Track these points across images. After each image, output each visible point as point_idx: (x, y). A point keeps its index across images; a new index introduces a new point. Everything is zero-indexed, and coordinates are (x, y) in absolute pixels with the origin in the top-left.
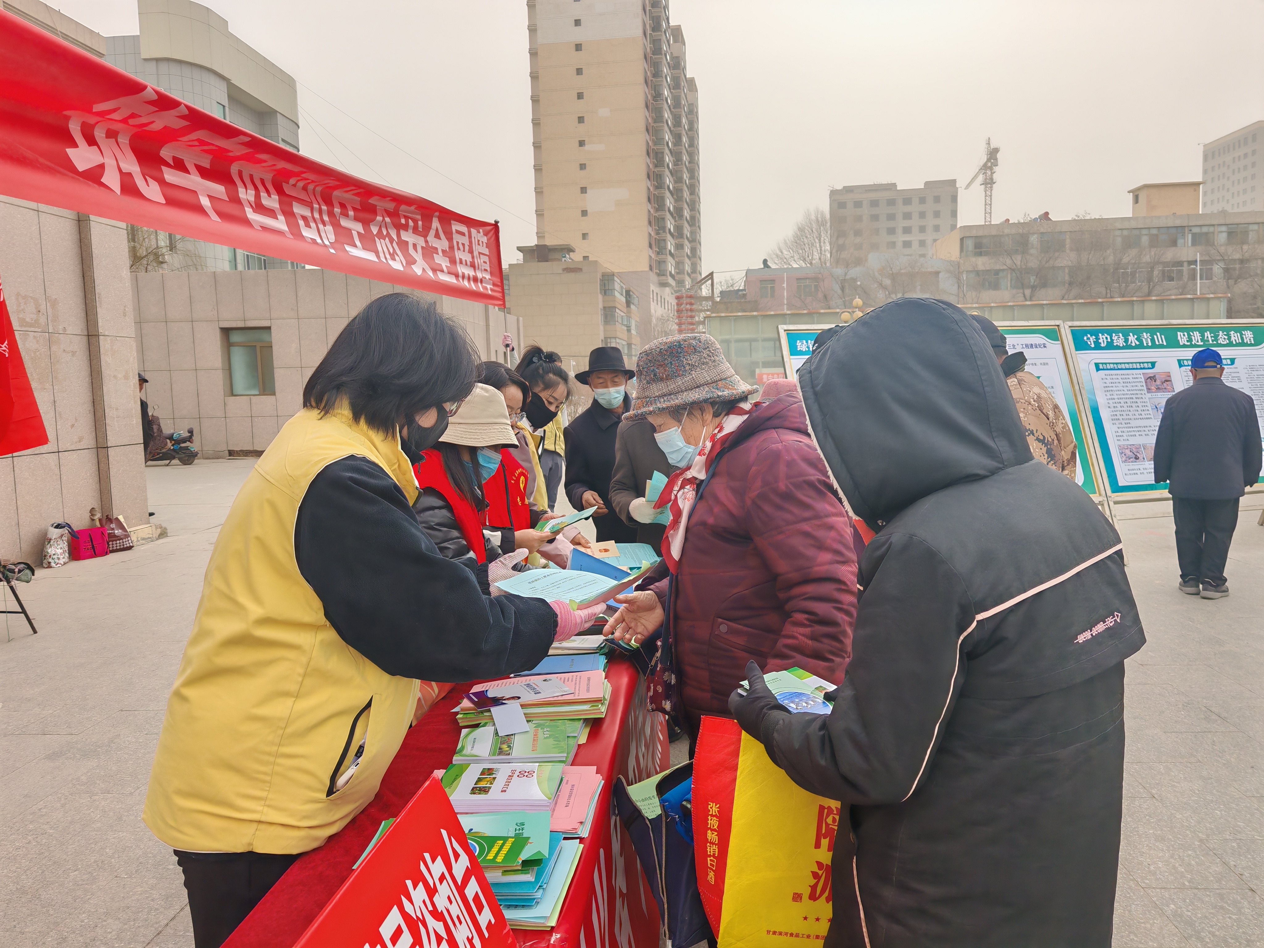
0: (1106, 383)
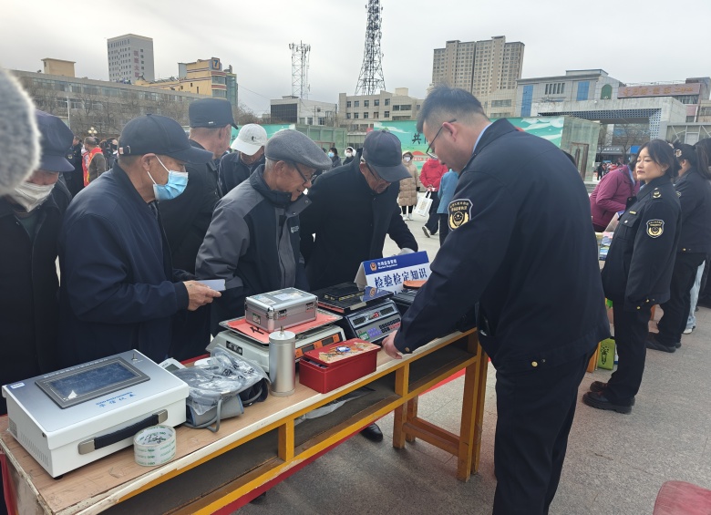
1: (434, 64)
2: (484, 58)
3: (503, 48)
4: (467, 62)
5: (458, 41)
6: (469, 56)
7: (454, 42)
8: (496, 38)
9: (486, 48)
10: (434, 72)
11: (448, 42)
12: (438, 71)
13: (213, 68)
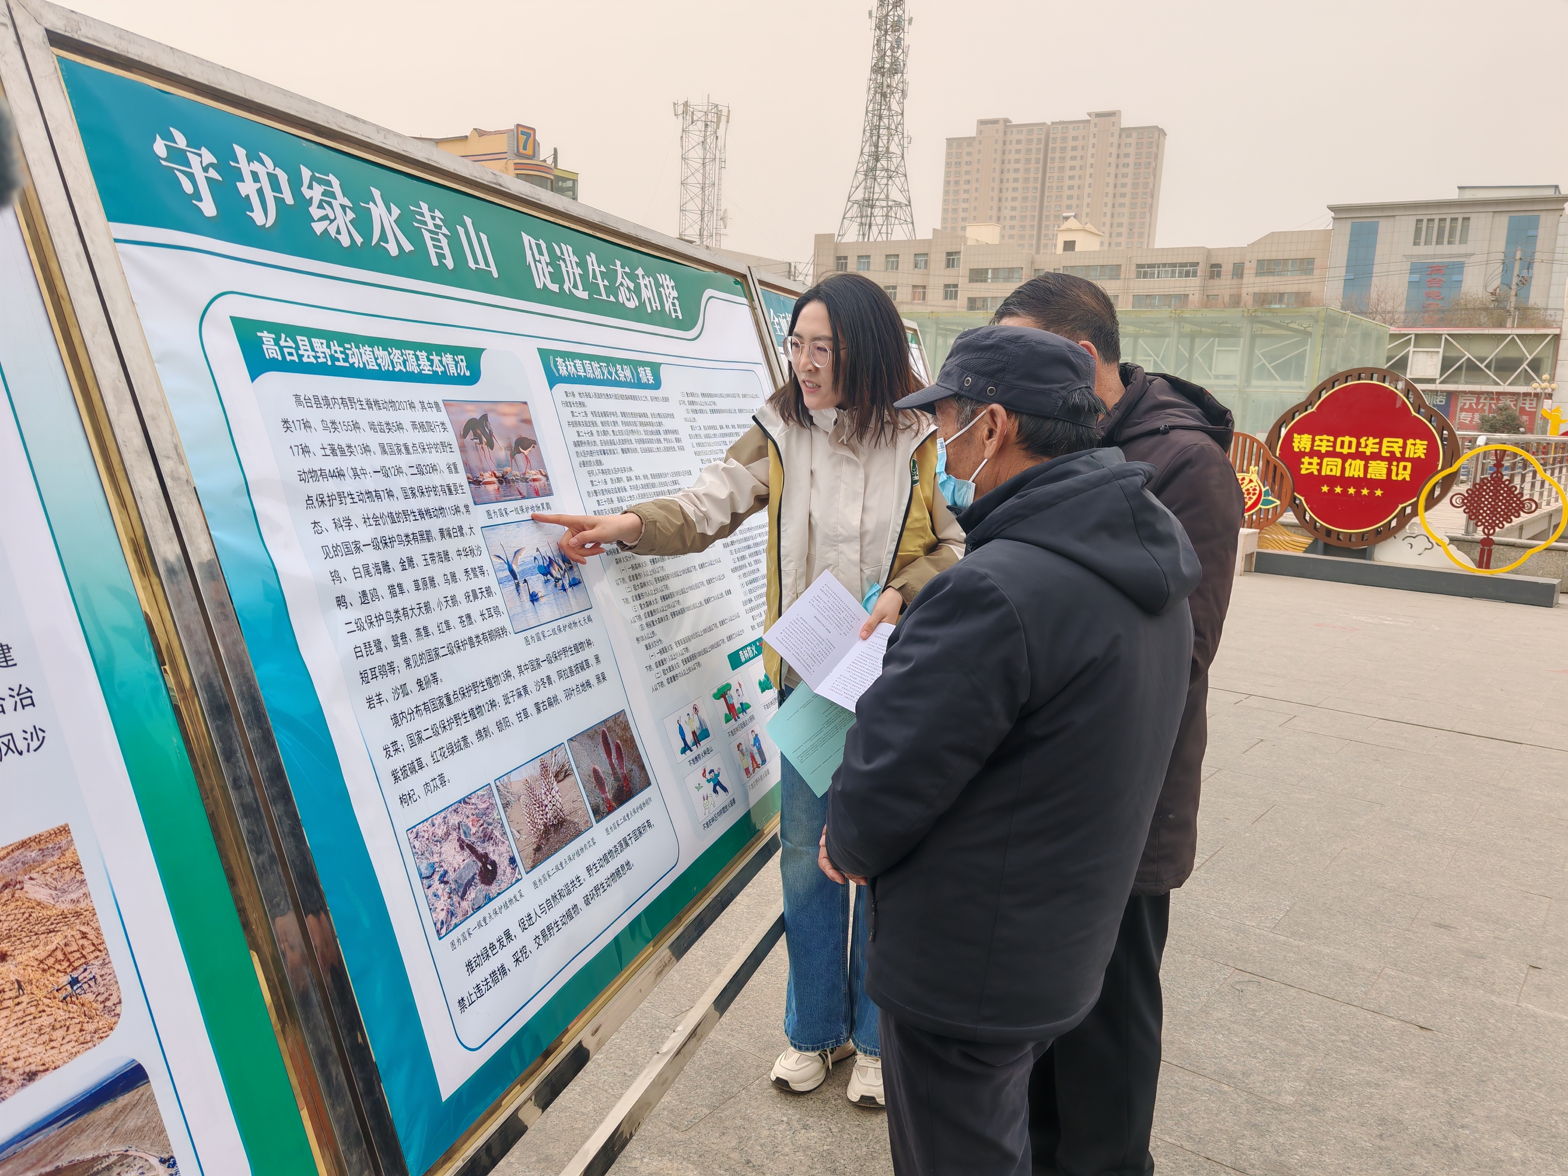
0: (305, 450)
1: (947, 174)
2: (1069, 163)
3: (1115, 140)
4: (1027, 170)
5: (1006, 121)
6: (1033, 156)
7: (995, 122)
8: (1099, 115)
9: (1075, 138)
10: (946, 192)
11: (982, 123)
12: (956, 192)
13: (519, 155)
